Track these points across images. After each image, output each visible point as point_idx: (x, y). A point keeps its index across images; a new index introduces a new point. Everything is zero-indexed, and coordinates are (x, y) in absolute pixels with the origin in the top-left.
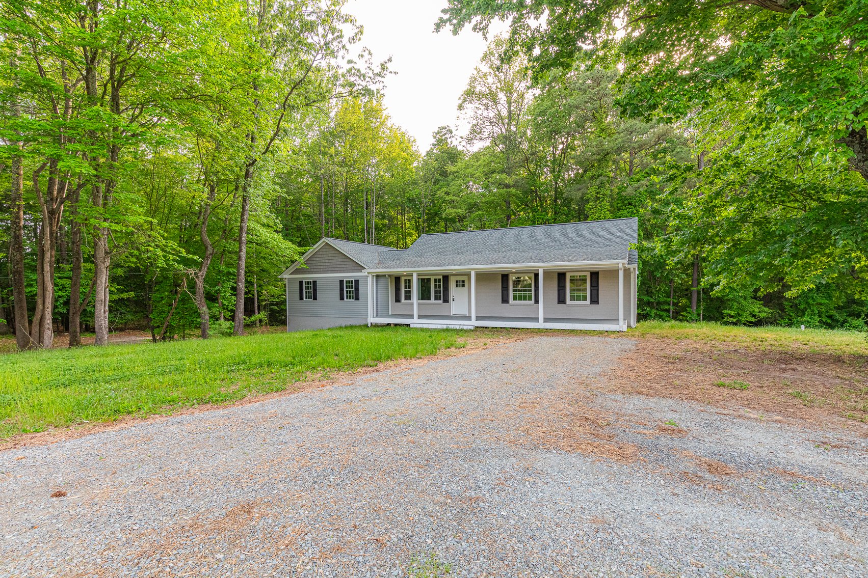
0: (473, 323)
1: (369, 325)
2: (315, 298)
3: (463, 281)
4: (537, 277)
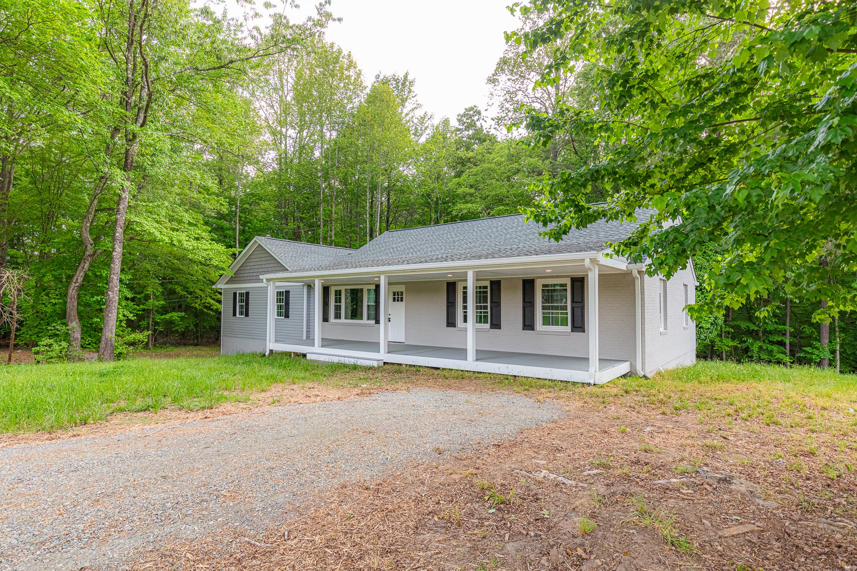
0: (382, 356)
1: (266, 354)
2: (247, 315)
3: (402, 293)
4: (496, 286)
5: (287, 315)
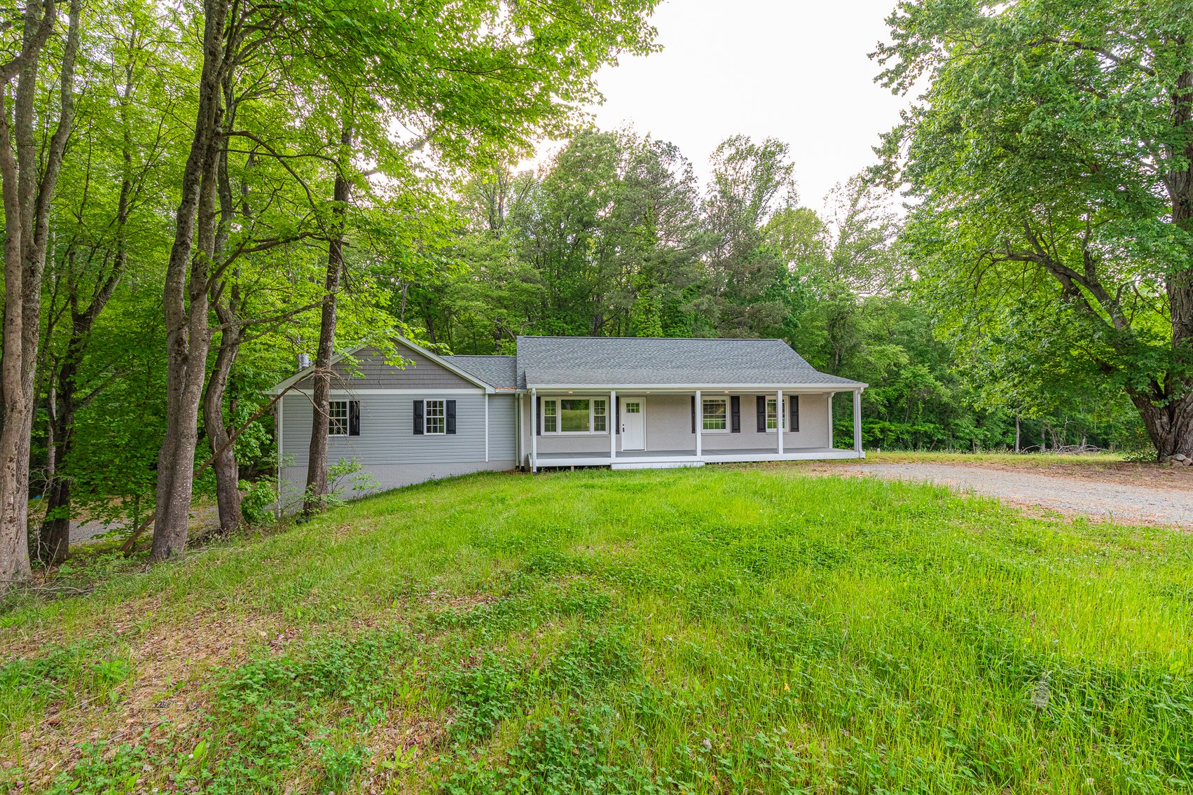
0: (699, 459)
2: (357, 433)
3: (638, 405)
4: (735, 400)
5: (451, 430)
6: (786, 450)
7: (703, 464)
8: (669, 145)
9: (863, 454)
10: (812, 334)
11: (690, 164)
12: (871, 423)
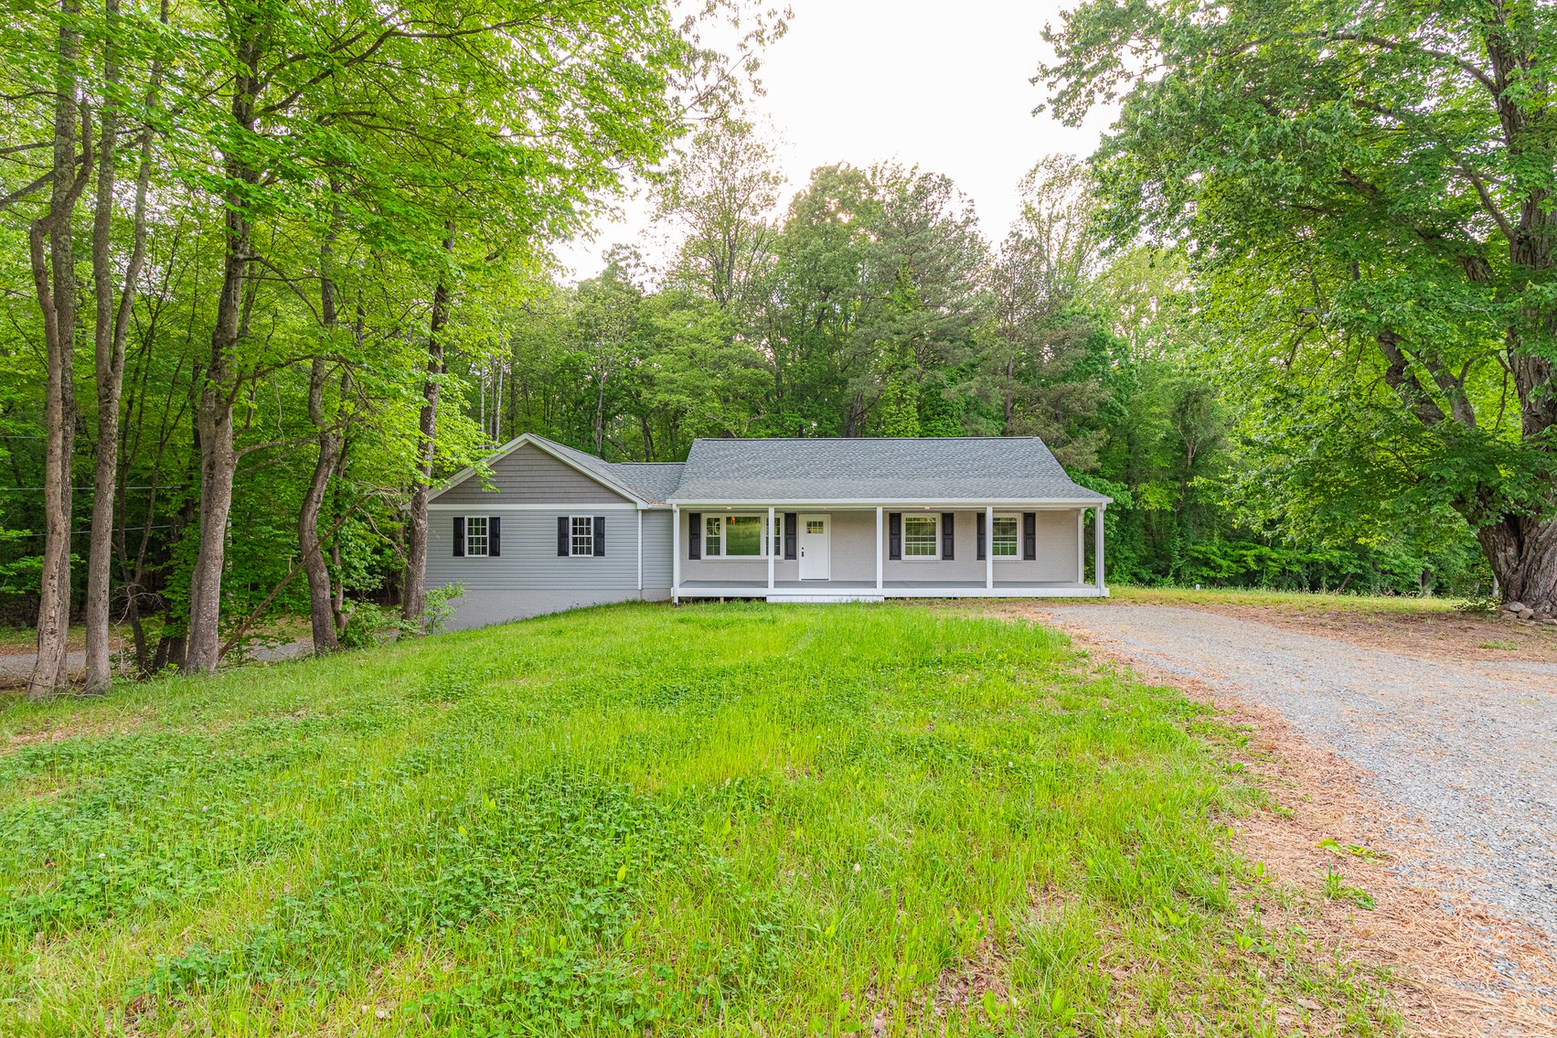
0: (880, 592)
1: (676, 601)
2: (495, 553)
3: (821, 524)
4: (948, 518)
5: (600, 552)
6: (996, 584)
7: (881, 599)
8: (943, 178)
9: (1106, 592)
10: (1148, 424)
11: (971, 201)
12: (1244, 548)
